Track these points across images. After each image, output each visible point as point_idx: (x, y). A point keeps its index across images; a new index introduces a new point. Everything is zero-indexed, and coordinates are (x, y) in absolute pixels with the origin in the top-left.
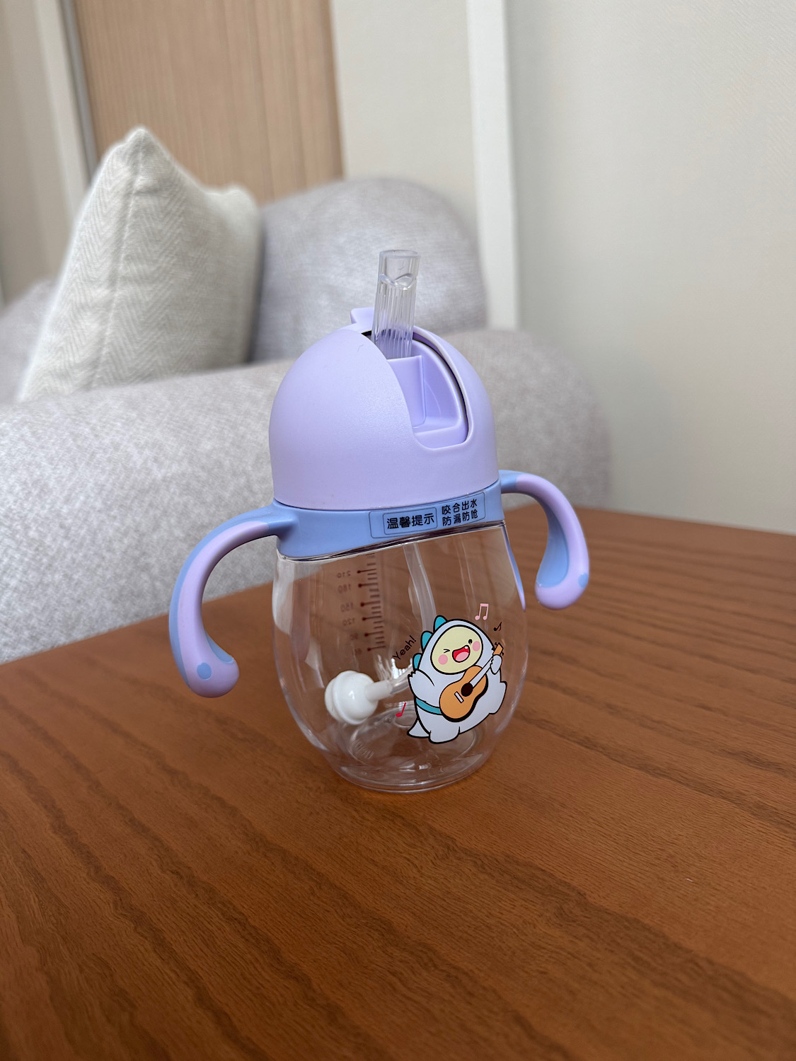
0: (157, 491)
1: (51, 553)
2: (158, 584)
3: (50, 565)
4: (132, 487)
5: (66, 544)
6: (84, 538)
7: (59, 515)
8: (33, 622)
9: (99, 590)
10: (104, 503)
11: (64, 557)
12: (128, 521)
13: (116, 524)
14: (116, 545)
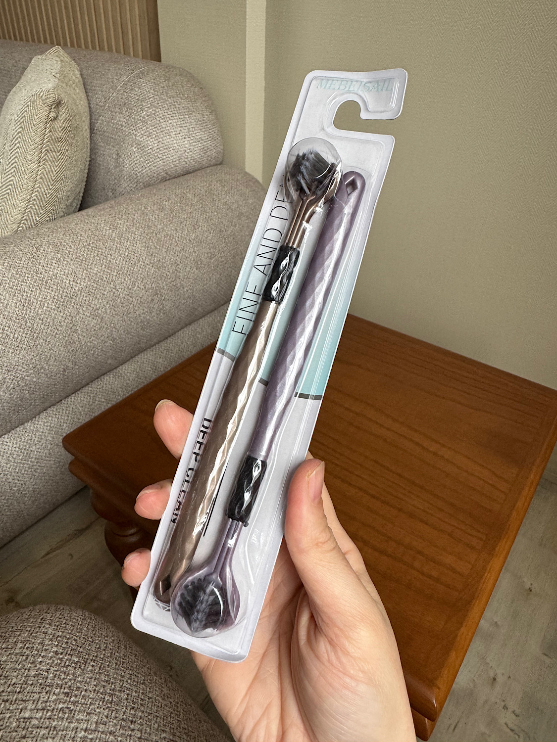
0: (76, 296)
1: (37, 332)
2: (80, 337)
3: (37, 337)
4: (66, 296)
5: (42, 326)
6: (49, 323)
7: (37, 314)
8: (33, 361)
9: (58, 344)
10: (55, 306)
11: (42, 332)
12: (66, 312)
13: (62, 314)
14: (62, 324)
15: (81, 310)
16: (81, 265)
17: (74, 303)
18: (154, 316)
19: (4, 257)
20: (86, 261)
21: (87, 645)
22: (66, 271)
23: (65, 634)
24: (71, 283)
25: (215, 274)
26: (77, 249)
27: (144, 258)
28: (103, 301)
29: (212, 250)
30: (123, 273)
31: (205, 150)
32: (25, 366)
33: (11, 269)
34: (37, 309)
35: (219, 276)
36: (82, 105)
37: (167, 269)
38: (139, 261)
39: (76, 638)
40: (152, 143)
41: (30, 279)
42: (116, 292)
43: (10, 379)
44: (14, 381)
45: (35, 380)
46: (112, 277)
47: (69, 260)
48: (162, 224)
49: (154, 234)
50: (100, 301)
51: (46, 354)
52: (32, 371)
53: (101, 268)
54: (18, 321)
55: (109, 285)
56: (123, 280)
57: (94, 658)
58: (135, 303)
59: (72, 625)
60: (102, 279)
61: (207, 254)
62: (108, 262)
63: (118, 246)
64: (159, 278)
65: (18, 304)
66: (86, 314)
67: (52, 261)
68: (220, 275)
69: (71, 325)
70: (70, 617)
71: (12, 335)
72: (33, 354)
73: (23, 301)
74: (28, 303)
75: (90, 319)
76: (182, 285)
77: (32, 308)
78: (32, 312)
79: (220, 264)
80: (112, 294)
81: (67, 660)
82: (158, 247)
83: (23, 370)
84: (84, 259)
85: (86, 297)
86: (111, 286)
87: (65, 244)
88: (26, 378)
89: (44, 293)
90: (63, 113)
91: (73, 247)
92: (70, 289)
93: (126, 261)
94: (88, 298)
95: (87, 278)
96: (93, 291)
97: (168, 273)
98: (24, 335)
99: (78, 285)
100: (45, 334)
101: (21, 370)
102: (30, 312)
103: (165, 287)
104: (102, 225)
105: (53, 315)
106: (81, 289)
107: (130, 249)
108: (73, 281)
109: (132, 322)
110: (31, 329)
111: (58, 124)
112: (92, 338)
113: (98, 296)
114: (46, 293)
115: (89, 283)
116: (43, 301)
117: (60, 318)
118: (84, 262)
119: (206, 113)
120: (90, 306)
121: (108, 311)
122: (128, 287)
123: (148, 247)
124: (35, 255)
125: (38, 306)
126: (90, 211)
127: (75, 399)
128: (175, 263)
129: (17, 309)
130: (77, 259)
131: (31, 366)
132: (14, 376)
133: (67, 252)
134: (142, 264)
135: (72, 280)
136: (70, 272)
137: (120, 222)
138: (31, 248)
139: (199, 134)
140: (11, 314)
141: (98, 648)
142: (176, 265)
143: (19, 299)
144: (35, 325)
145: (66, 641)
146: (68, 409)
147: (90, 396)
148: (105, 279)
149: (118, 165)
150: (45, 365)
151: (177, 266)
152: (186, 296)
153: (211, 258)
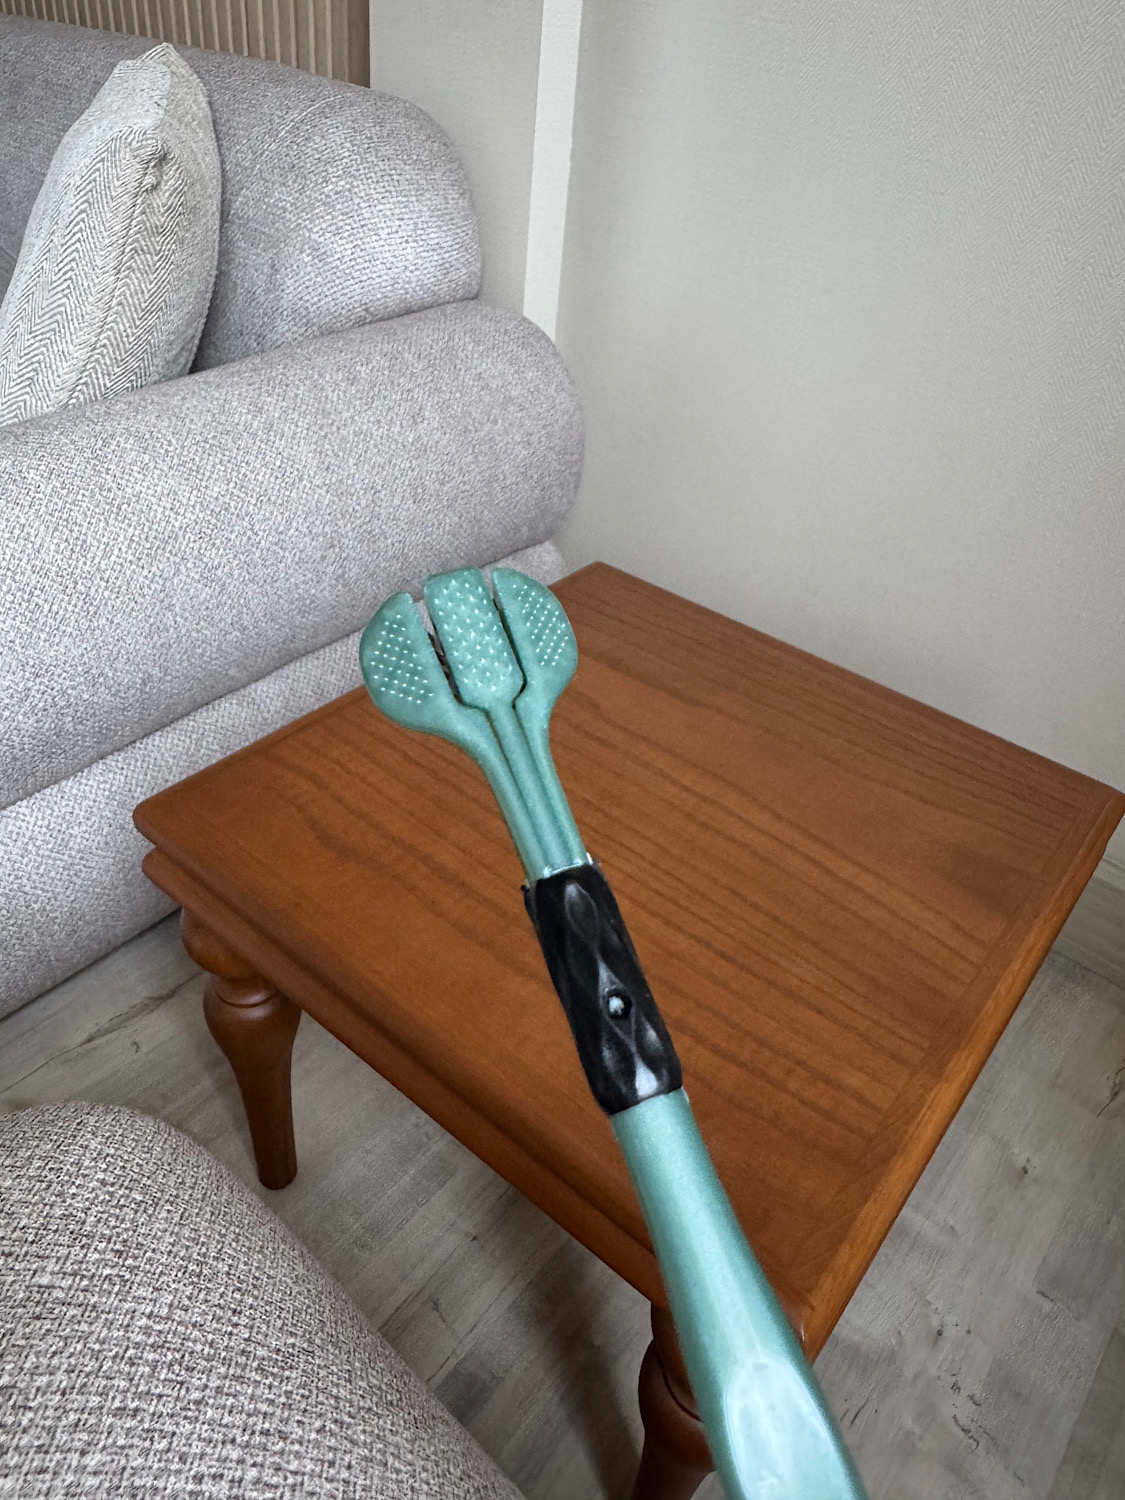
0: (176, 539)
1: (95, 603)
2: (178, 619)
3: (95, 613)
4: (155, 538)
5: (107, 594)
6: (120, 587)
7: (98, 569)
8: (85, 659)
9: (133, 630)
10: (134, 555)
11: (106, 604)
12: (154, 569)
13: (145, 572)
14: (146, 591)
15: (183, 568)
16: (187, 479)
17: (171, 552)
18: (325, 588)
19: (41, 454)
20: (198, 472)
21: (161, 1176)
22: (159, 489)
23: (119, 1152)
24: (167, 513)
25: (450, 514)
26: (183, 447)
27: (312, 474)
28: (228, 551)
29: (446, 466)
30: (269, 499)
31: (445, 268)
32: (68, 668)
33: (53, 477)
34: (97, 560)
35: (457, 519)
36: (209, 164)
37: (355, 498)
38: (301, 480)
39: (140, 1162)
40: (341, 248)
41: (87, 500)
42: (253, 537)
43: (38, 691)
44: (46, 696)
45: (86, 697)
46: (248, 507)
47: (166, 468)
48: (352, 410)
49: (334, 429)
50: (221, 551)
51: (110, 647)
52: (82, 679)
53: (226, 487)
54: (59, 579)
55: (239, 522)
56: (267, 515)
57: (172, 1199)
58: (289, 560)
59: (133, 1140)
60: (226, 509)
61: (438, 473)
62: (240, 476)
63: (263, 446)
64: (339, 516)
65: (62, 546)
66: (192, 575)
67: (132, 467)
68: (460, 518)
69: (162, 595)
70: (132, 1126)
71: (47, 607)
72: (84, 646)
73: (71, 542)
74: (82, 546)
76: (384, 533)
77: (88, 556)
78: (89, 563)
79: (462, 495)
80: (245, 539)
81: (122, 1196)
82: (341, 454)
83: (64, 675)
84: (195, 468)
85: (195, 541)
86: (245, 524)
87: (160, 436)
88: (70, 692)
89: (112, 528)
90: (171, 178)
91: (174, 441)
92: (163, 524)
93: (277, 478)
94: (197, 545)
95: (198, 506)
96: (209, 532)
97: (357, 508)
98: (70, 608)
99: (180, 518)
100: (110, 608)
101: (59, 676)
102: (85, 563)
103: (350, 534)
104: (235, 404)
105: (128, 573)
106: (184, 526)
107: (285, 455)
108: (171, 509)
109: (280, 597)
110: (84, 596)
111: (161, 199)
112: (202, 623)
113: (218, 542)
114: (118, 529)
115: (201, 515)
116: (111, 543)
117: (141, 579)
118: (194, 473)
119: (453, 194)
120: (201, 560)
121: (236, 573)
122: (277, 529)
123: (321, 453)
124: (100, 453)
125: (100, 554)
126: (210, 375)
127: (161, 741)
128: (372, 488)
129: (59, 557)
130: (181, 468)
131: (80, 669)
132: (47, 687)
133: (163, 451)
134: (309, 485)
135: (169, 506)
136: (166, 492)
137: (269, 399)
138: (93, 439)
139: (434, 237)
140: (47, 566)
141: (180, 1183)
142: (373, 491)
143: (65, 537)
144: (93, 590)
145: (121, 1164)
146: (147, 759)
147: (190, 737)
148: (233, 509)
149: (273, 286)
150: (107, 669)
151: (375, 493)
152: (390, 553)
153: (442, 484)
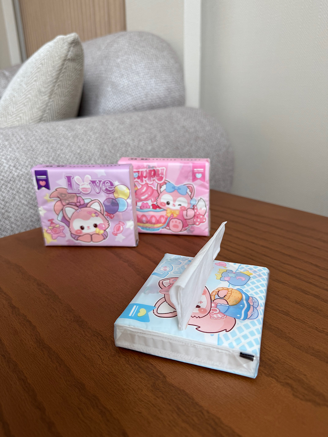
15: (17, 197)
17: (10, 188)
49: (110, 140)
75: (27, 208)
99: (18, 171)
108: (14, 167)
135: (13, 165)
